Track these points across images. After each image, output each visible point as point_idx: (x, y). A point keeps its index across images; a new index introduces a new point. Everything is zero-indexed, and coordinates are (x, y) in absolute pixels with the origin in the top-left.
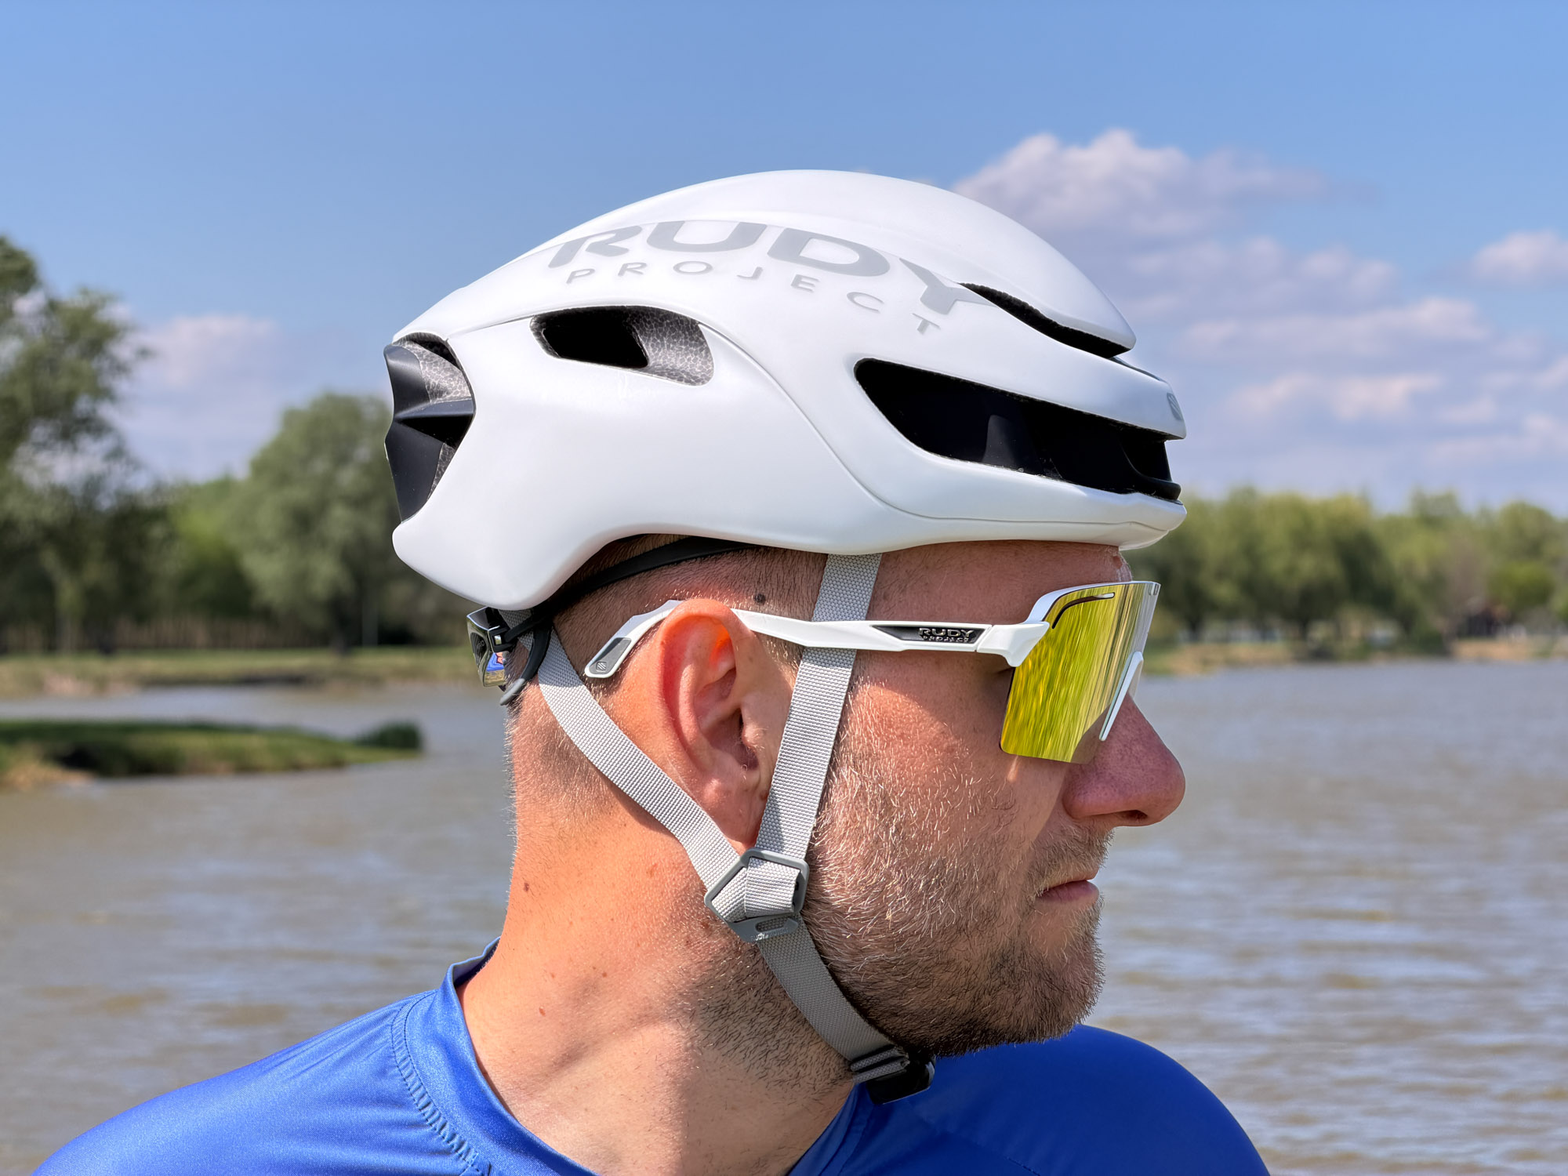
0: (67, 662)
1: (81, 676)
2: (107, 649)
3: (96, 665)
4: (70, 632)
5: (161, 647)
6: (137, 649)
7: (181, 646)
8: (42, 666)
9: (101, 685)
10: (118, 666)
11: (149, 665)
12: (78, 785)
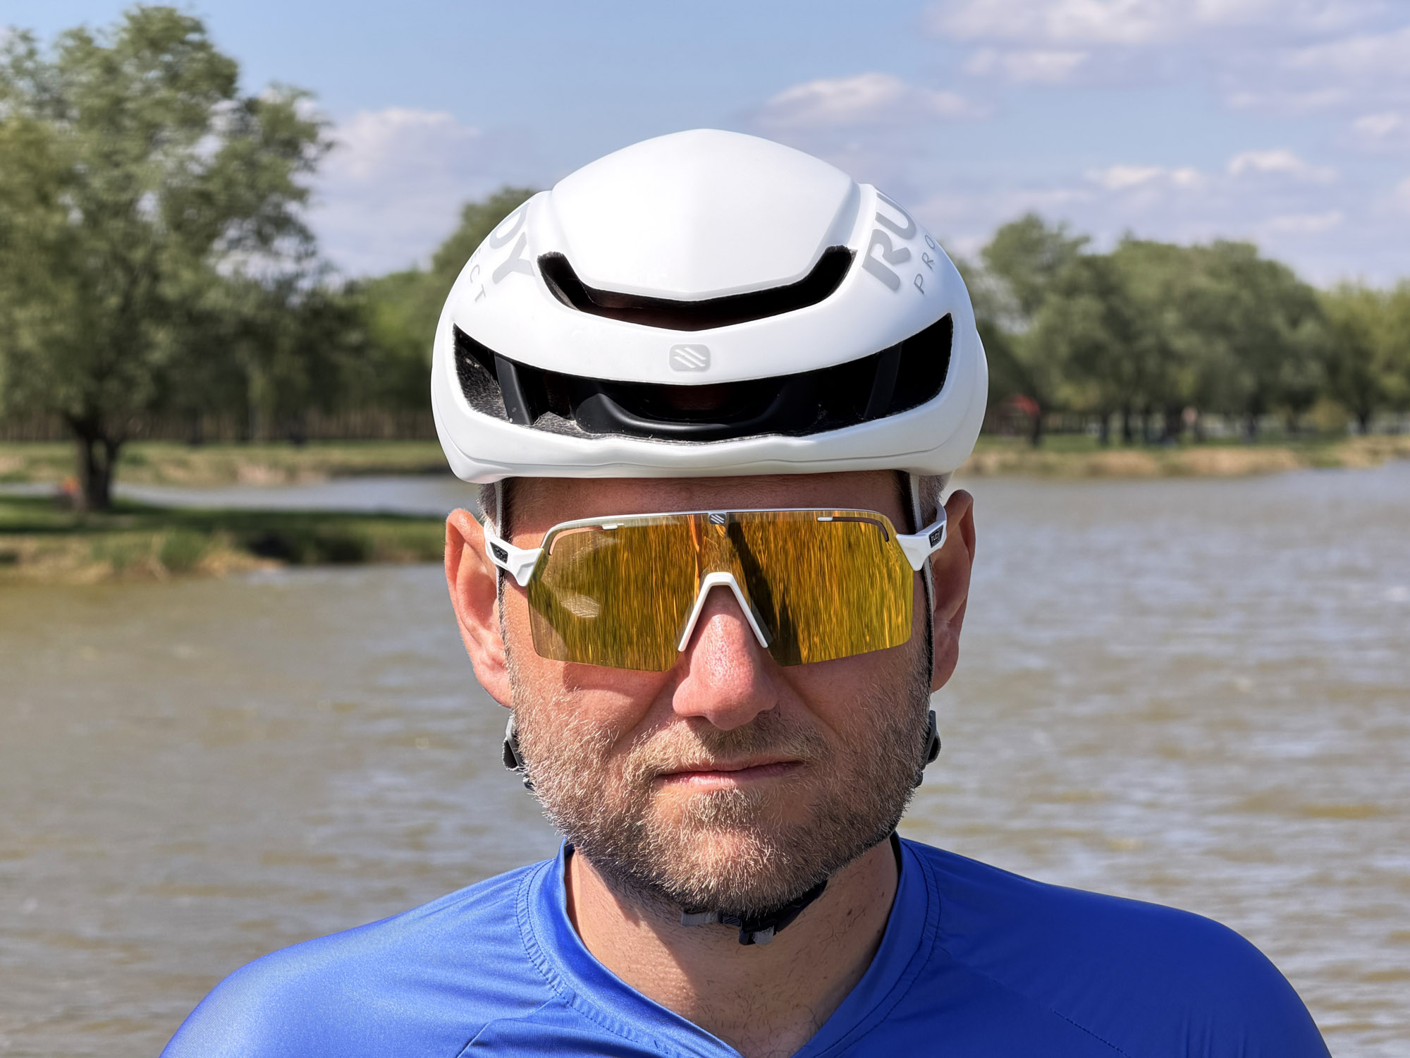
0: (261, 452)
1: (274, 465)
2: (298, 440)
3: (287, 454)
4: (262, 421)
5: (349, 437)
6: (326, 439)
7: (369, 436)
8: (236, 456)
9: (292, 474)
10: (308, 456)
11: (338, 455)
12: (270, 572)
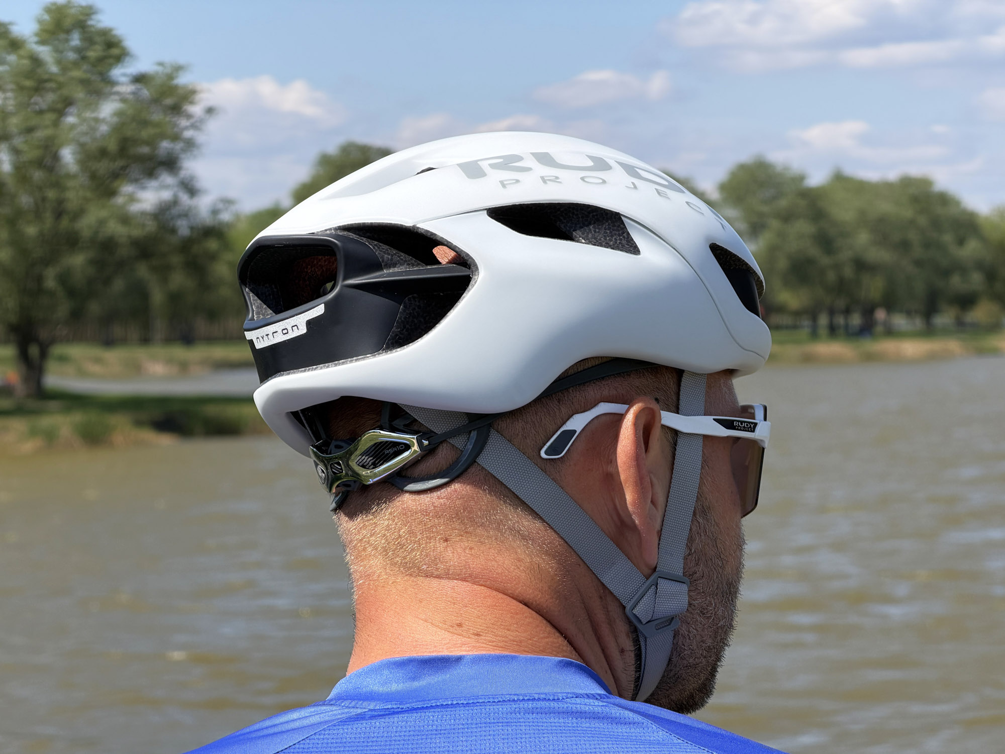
0: (159, 350)
1: (169, 361)
2: (188, 339)
3: (180, 352)
4: (160, 326)
6: (210, 340)
8: (140, 353)
9: (184, 367)
10: (196, 353)
